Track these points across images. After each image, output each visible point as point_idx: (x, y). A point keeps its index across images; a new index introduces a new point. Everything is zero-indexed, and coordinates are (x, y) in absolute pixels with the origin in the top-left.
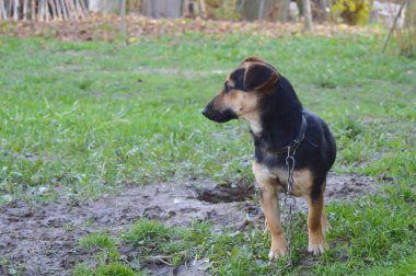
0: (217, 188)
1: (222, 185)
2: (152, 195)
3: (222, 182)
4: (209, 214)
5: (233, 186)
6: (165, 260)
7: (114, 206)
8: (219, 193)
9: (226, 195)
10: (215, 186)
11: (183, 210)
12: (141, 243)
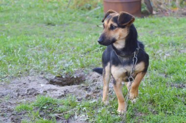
0: (55, 78)
1: (58, 77)
2: (27, 82)
3: (58, 75)
4: (65, 92)
5: (63, 77)
6: (59, 116)
7: (10, 88)
8: (57, 81)
9: (60, 81)
10: (54, 77)
11: (49, 90)
12: (45, 107)
